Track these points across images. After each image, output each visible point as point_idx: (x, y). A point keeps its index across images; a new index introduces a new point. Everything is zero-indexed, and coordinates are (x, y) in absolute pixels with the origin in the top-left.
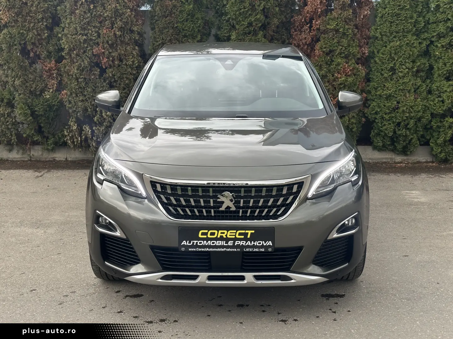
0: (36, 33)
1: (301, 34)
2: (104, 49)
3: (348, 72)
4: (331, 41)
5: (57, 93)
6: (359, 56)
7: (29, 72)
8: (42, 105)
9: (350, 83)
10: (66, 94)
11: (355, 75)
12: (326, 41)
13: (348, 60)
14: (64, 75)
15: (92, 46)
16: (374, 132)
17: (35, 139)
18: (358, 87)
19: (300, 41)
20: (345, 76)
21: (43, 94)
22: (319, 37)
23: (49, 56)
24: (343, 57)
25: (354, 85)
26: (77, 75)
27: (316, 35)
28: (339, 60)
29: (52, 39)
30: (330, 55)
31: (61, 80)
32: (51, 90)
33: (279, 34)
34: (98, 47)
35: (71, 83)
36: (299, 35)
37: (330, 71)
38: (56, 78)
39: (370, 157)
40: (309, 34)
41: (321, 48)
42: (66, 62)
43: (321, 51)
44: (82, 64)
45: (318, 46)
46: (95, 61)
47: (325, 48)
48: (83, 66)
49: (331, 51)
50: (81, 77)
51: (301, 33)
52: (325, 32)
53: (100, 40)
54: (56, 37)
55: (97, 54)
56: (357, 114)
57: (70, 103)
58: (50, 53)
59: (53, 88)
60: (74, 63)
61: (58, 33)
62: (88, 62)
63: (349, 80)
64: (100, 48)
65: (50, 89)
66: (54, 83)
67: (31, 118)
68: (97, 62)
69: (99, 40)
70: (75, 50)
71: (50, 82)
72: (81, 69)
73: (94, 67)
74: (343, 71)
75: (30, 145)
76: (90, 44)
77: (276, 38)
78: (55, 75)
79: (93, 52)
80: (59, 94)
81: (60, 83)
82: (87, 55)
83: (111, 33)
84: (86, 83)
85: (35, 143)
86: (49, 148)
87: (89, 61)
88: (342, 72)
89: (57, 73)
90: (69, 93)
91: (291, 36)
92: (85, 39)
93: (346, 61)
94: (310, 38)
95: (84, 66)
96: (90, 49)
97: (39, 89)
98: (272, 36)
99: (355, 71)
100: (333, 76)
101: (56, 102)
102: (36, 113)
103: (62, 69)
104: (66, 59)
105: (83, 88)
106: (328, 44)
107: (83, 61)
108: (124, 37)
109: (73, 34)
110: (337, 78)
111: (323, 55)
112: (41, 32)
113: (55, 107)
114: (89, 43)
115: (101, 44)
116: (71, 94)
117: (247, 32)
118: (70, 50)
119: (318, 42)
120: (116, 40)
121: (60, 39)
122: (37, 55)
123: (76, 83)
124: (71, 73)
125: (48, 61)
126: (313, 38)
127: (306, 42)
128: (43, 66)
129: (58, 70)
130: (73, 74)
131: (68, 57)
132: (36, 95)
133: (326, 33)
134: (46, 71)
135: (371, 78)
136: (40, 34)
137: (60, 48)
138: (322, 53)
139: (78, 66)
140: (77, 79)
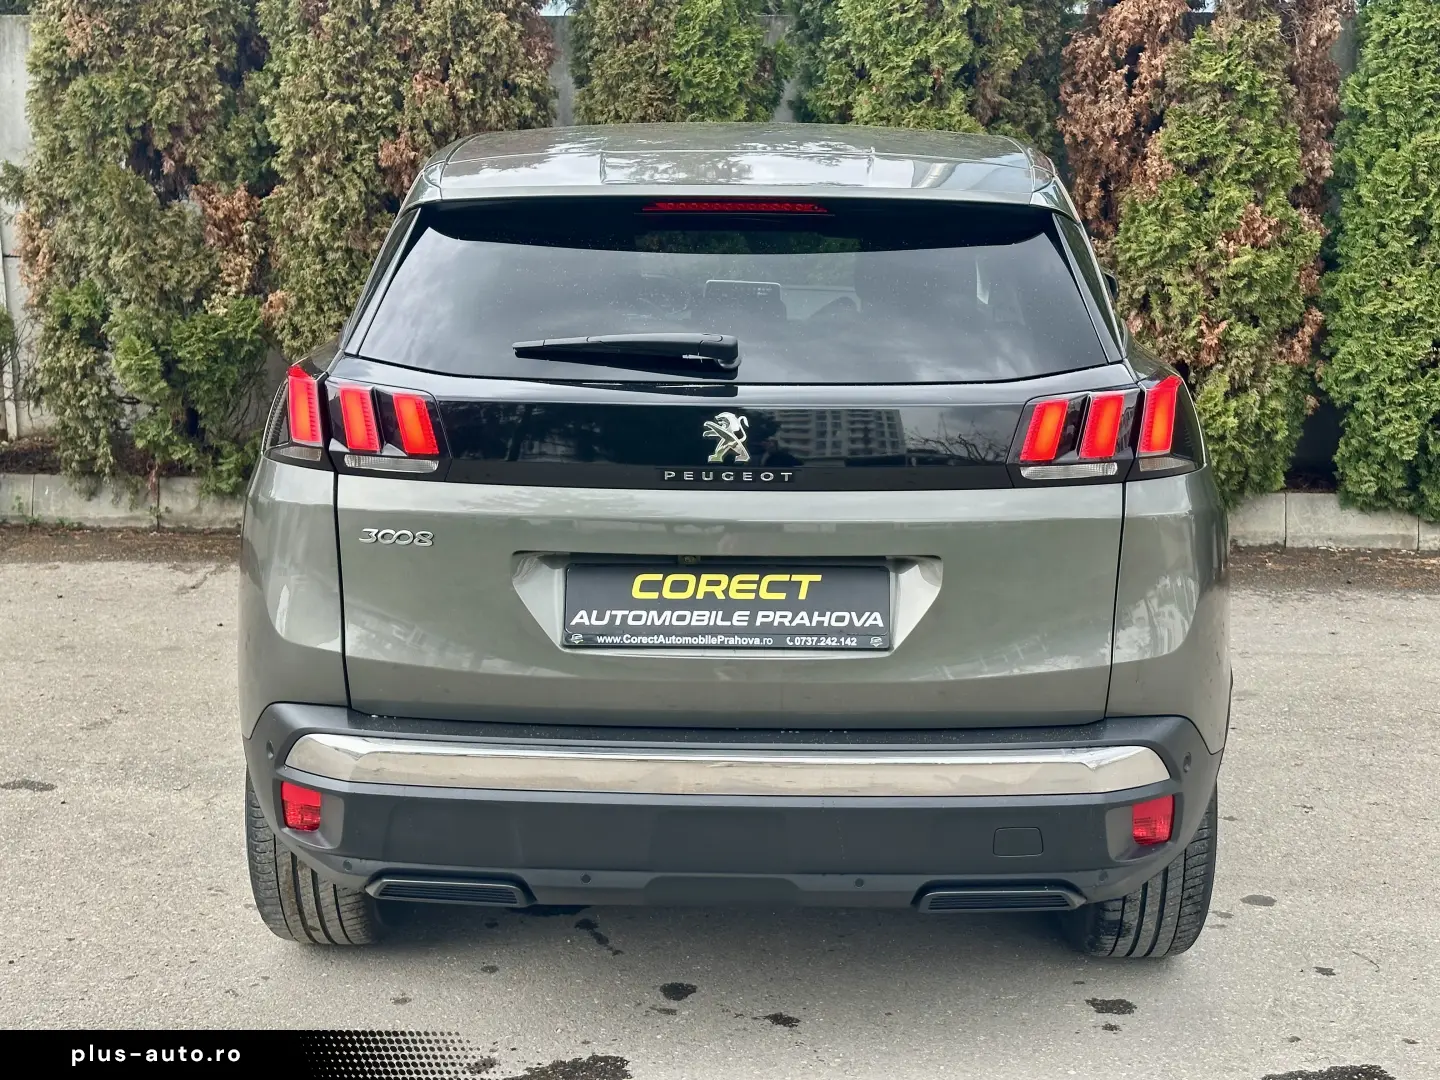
0: (183, 93)
1: (1095, 102)
2: (415, 149)
3: (1264, 235)
4: (1204, 126)
5: (253, 301)
6: (1301, 181)
7: (160, 226)
8: (200, 340)
9: (1271, 273)
10: (284, 302)
11: (1285, 244)
12: (1188, 126)
13: (1264, 191)
14: (278, 240)
15: (375, 140)
16: (1347, 445)
17: (176, 457)
18: (1296, 288)
19: (1095, 124)
20: (1253, 247)
21: (205, 302)
22: (1162, 112)
23: (226, 174)
24: (1244, 182)
25: (1283, 279)
26: (322, 237)
27: (1151, 105)
28: (1232, 193)
29: (237, 113)
30: (1202, 175)
31: (267, 254)
32: (233, 290)
33: (1021, 100)
34: (393, 142)
35: (301, 267)
36: (1090, 103)
37: (1199, 230)
38: (248, 247)
39: (1331, 532)
40: (1127, 101)
41: (1169, 151)
42: (285, 194)
43: (1170, 161)
44: (340, 198)
45: (1157, 143)
46: (384, 190)
47: (1183, 149)
48: (342, 206)
49: (1203, 161)
50: (336, 246)
51: (1096, 96)
52: (1184, 94)
53: (403, 119)
54: (253, 106)
55: (390, 168)
56: (1289, 382)
57: (296, 332)
58: (231, 161)
59: (238, 282)
60: (311, 196)
61: (258, 92)
62: (360, 192)
63: (1264, 264)
64: (403, 146)
65: (229, 285)
66: (242, 266)
67: (163, 384)
68: (391, 193)
69: (397, 119)
70: (314, 153)
71: (229, 261)
72: (335, 216)
73: (379, 211)
74: (1245, 232)
75: (159, 475)
76: (368, 132)
77: (1008, 116)
78: (245, 237)
79: (377, 160)
80: (259, 304)
81: (263, 265)
82: (359, 169)
83: (441, 92)
84: (353, 265)
85: (176, 470)
86: (224, 486)
87: (363, 189)
88: (1241, 233)
89: (254, 229)
90: (293, 301)
91: (1062, 107)
92: (350, 115)
93: (1256, 196)
94: (1130, 116)
95: (346, 207)
96: (370, 150)
97: (192, 286)
98: (996, 108)
99: (1287, 231)
100: (1210, 246)
101: (250, 331)
102: (181, 367)
103: (272, 219)
104: (283, 182)
105: (341, 282)
106: (1193, 135)
107: (343, 189)
108: (484, 108)
109: (312, 97)
110: (1225, 255)
111: (1176, 176)
112: (202, 91)
113: (246, 348)
114: (363, 127)
115: (406, 133)
116: (301, 303)
117: (912, 92)
118: (299, 152)
119: (1158, 131)
120: (458, 118)
121: (263, 114)
122: (184, 167)
123: (319, 267)
124: (303, 230)
125: (224, 188)
126: (1141, 115)
127: (1114, 129)
128: (207, 205)
129: (257, 221)
130: (308, 233)
131: (294, 175)
132: (181, 308)
133: (1186, 98)
134: (215, 225)
135: (1339, 255)
136: (198, 97)
137: (264, 144)
138: (1170, 166)
139: (326, 208)
140: (321, 252)
